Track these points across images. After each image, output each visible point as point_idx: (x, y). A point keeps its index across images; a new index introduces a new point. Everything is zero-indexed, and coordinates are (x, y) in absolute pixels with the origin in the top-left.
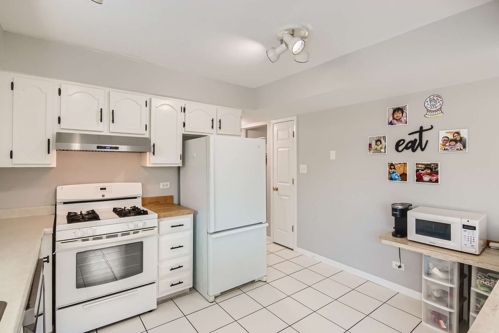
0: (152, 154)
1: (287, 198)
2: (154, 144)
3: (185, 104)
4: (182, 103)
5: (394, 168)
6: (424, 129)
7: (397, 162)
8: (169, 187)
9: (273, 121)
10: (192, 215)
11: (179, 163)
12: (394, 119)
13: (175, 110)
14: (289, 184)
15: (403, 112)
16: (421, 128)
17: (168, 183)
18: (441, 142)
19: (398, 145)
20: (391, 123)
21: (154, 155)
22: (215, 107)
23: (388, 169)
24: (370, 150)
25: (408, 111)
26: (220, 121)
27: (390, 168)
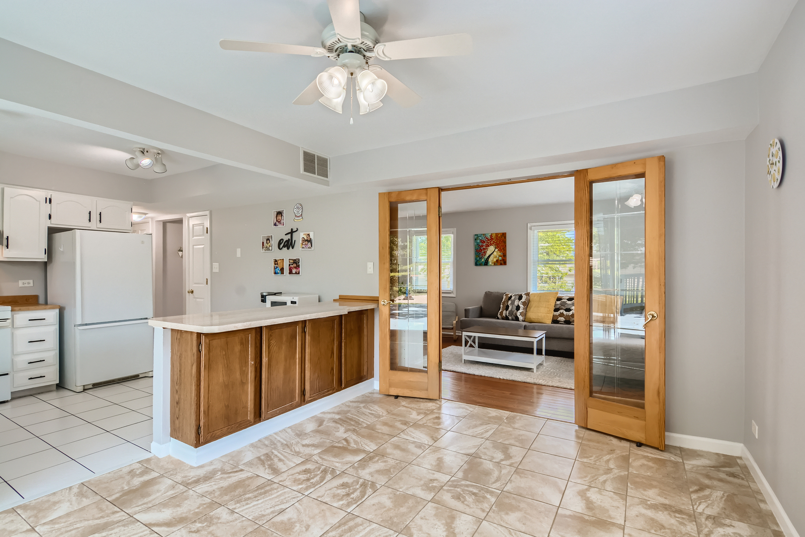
0: (4, 247)
1: (202, 300)
2: (8, 237)
3: (51, 195)
4: (49, 194)
5: (277, 264)
6: (294, 230)
7: (279, 259)
8: (32, 285)
9: (188, 215)
10: (57, 311)
11: (43, 258)
12: (277, 221)
13: (37, 201)
14: (203, 285)
15: (282, 215)
16: (292, 229)
17: (31, 281)
18: (301, 242)
19: (280, 243)
20: (275, 225)
21: (8, 248)
22: (95, 199)
23: (273, 264)
24: (263, 248)
25: (284, 215)
26: (100, 214)
27: (275, 264)
